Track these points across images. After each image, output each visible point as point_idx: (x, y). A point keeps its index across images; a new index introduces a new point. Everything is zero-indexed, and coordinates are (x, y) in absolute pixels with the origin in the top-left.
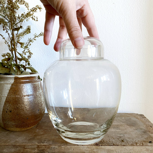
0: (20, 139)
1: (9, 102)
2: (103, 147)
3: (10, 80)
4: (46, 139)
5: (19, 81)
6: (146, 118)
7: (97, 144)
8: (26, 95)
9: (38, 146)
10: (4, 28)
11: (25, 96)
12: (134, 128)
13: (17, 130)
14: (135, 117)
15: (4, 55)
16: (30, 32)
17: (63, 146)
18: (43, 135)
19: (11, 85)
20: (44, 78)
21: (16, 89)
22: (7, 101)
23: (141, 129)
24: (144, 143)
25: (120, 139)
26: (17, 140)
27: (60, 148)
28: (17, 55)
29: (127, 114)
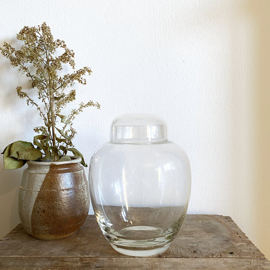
0: (57, 250)
1: (41, 198)
2: (167, 259)
3: (44, 169)
4: (91, 250)
5: (55, 169)
6: (233, 221)
7: (159, 256)
8: (65, 189)
9: (81, 258)
10: (40, 95)
11: (63, 190)
12: (213, 235)
13: (51, 239)
14: (217, 220)
15: (37, 129)
16: (74, 99)
17: (114, 259)
18: (86, 244)
19: (45, 175)
20: (90, 165)
21: (51, 181)
22: (40, 197)
23: (223, 237)
24: (222, 254)
25: (192, 250)
26: (52, 251)
27: (110, 261)
28: (55, 133)
29: (207, 215)
